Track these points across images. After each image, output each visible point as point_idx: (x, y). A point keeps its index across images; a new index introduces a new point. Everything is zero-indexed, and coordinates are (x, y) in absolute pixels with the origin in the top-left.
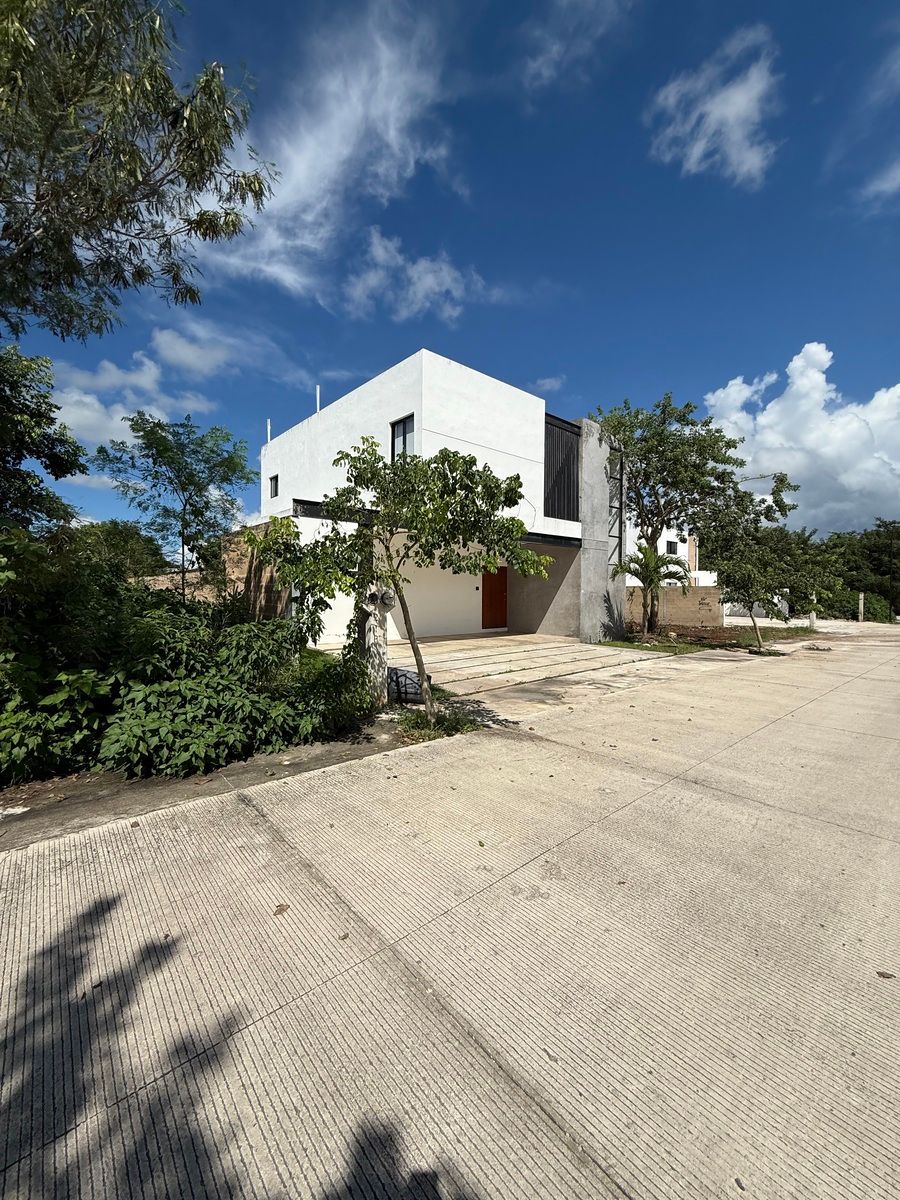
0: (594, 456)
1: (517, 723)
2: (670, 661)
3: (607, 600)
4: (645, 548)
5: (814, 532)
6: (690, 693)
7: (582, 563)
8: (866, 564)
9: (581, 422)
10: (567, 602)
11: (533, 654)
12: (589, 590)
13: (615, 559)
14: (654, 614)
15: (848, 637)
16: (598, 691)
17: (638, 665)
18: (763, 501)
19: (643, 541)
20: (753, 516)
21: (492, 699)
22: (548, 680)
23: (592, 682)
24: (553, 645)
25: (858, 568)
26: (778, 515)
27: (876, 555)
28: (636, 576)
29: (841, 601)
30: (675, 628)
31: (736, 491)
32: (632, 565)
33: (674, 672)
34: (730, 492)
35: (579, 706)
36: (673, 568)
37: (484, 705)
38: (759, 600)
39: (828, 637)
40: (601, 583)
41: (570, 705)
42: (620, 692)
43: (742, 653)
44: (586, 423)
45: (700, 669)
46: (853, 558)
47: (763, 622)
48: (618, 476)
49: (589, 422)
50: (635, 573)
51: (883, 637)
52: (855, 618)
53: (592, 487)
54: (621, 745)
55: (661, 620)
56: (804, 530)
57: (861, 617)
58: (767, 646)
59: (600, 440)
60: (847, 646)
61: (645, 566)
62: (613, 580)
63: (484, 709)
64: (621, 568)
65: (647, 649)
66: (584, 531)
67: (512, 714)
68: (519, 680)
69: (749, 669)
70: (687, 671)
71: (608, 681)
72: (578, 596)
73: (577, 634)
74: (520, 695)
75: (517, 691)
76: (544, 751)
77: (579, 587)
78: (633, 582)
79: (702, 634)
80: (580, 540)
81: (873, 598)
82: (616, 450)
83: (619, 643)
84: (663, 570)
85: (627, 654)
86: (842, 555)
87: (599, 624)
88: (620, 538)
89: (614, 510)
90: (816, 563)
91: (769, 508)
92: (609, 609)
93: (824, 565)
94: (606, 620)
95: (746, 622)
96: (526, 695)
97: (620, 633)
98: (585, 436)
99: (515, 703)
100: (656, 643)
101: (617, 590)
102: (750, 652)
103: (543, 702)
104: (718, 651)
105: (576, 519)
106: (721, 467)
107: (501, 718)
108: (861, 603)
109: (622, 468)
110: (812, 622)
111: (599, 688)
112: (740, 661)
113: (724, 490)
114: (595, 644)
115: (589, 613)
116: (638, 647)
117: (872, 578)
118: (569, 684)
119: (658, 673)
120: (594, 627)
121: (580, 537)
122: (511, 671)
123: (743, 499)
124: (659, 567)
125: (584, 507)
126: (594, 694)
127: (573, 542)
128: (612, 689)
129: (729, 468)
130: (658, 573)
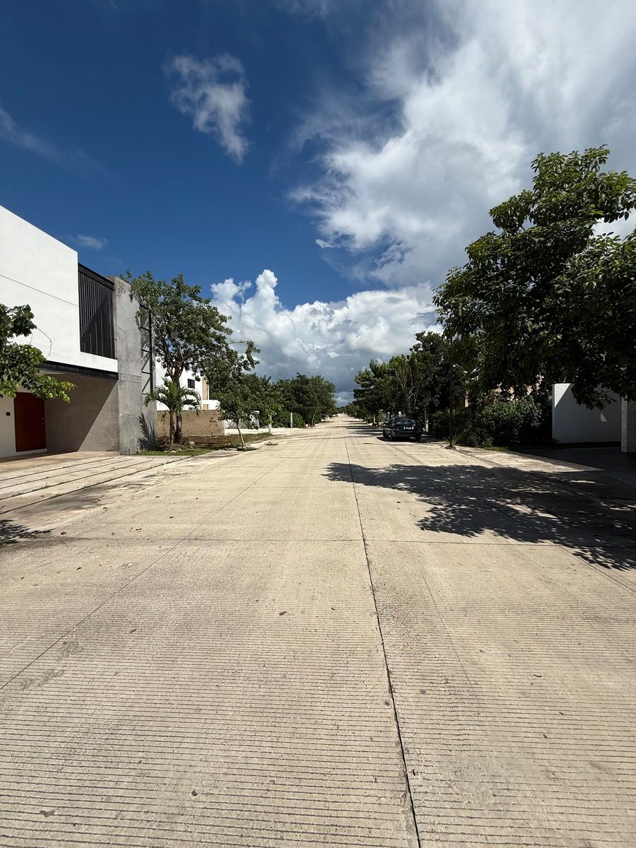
0: (125, 309)
1: (49, 531)
2: (188, 461)
3: (142, 420)
4: (170, 383)
5: (270, 378)
6: (200, 480)
7: (119, 392)
8: (294, 397)
9: (114, 279)
10: (107, 423)
11: (73, 469)
12: (127, 412)
13: (148, 390)
14: (179, 430)
15: (286, 437)
16: (132, 490)
17: (165, 467)
18: (242, 357)
19: (169, 378)
20: (237, 366)
21: (21, 516)
22: (87, 489)
23: (128, 484)
24: (93, 459)
25: (290, 399)
26: (250, 366)
27: (297, 393)
28: (164, 402)
29: (283, 417)
30: (194, 438)
31: (228, 349)
32: (160, 395)
33: (190, 468)
34: (224, 349)
35: (113, 505)
36: (190, 397)
37: (11, 523)
38: (241, 417)
39: (277, 437)
40: (137, 408)
41: (104, 506)
42: (149, 488)
43: (234, 451)
44: (117, 280)
45: (207, 464)
46: (288, 394)
47: (245, 431)
48: (147, 328)
49: (121, 281)
50: (163, 401)
51: (300, 435)
52: (289, 427)
53: (126, 333)
54: (145, 527)
55: (184, 434)
56: (265, 377)
57: (292, 426)
58: (247, 445)
59: (131, 297)
60: (284, 442)
61: (170, 395)
62: (147, 406)
63: (11, 527)
64: (153, 397)
65: (173, 454)
66: (120, 367)
67: (43, 525)
68: (55, 493)
69: (236, 460)
70: (198, 466)
71: (141, 481)
72: (117, 419)
73: (118, 449)
74: (56, 506)
75: (53, 503)
76: (74, 549)
77: (117, 411)
78: (162, 407)
79: (211, 441)
80: (116, 374)
81: (297, 415)
82: (144, 307)
83: (153, 452)
84: (183, 398)
85: (158, 459)
86: (282, 391)
87: (136, 440)
88: (151, 374)
89: (145, 353)
90: (271, 396)
91: (246, 362)
92: (144, 428)
93: (274, 396)
94: (142, 436)
95: (235, 432)
96: (61, 505)
97: (153, 445)
98: (117, 291)
99: (48, 515)
100: (180, 450)
101: (150, 413)
102: (238, 450)
103: (80, 508)
104: (220, 451)
105: (114, 357)
106: (218, 333)
107: (30, 531)
108: (291, 417)
109: (150, 322)
110: (270, 430)
111: (132, 488)
112: (232, 456)
113: (220, 348)
114: (133, 455)
115: (127, 431)
116: (167, 454)
117: (296, 405)
118: (106, 489)
119: (179, 470)
120: (132, 442)
121: (116, 371)
122: (47, 487)
123: (231, 355)
124: (180, 397)
125: (119, 347)
126: (126, 493)
127: (110, 375)
128: (143, 487)
129: (223, 334)
130: (180, 400)
